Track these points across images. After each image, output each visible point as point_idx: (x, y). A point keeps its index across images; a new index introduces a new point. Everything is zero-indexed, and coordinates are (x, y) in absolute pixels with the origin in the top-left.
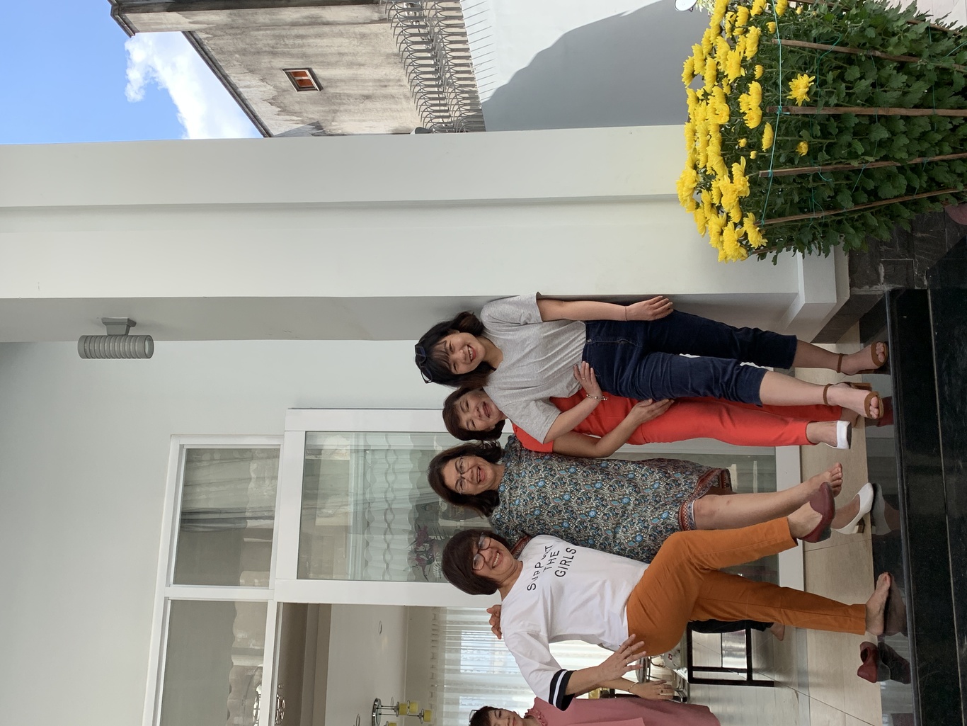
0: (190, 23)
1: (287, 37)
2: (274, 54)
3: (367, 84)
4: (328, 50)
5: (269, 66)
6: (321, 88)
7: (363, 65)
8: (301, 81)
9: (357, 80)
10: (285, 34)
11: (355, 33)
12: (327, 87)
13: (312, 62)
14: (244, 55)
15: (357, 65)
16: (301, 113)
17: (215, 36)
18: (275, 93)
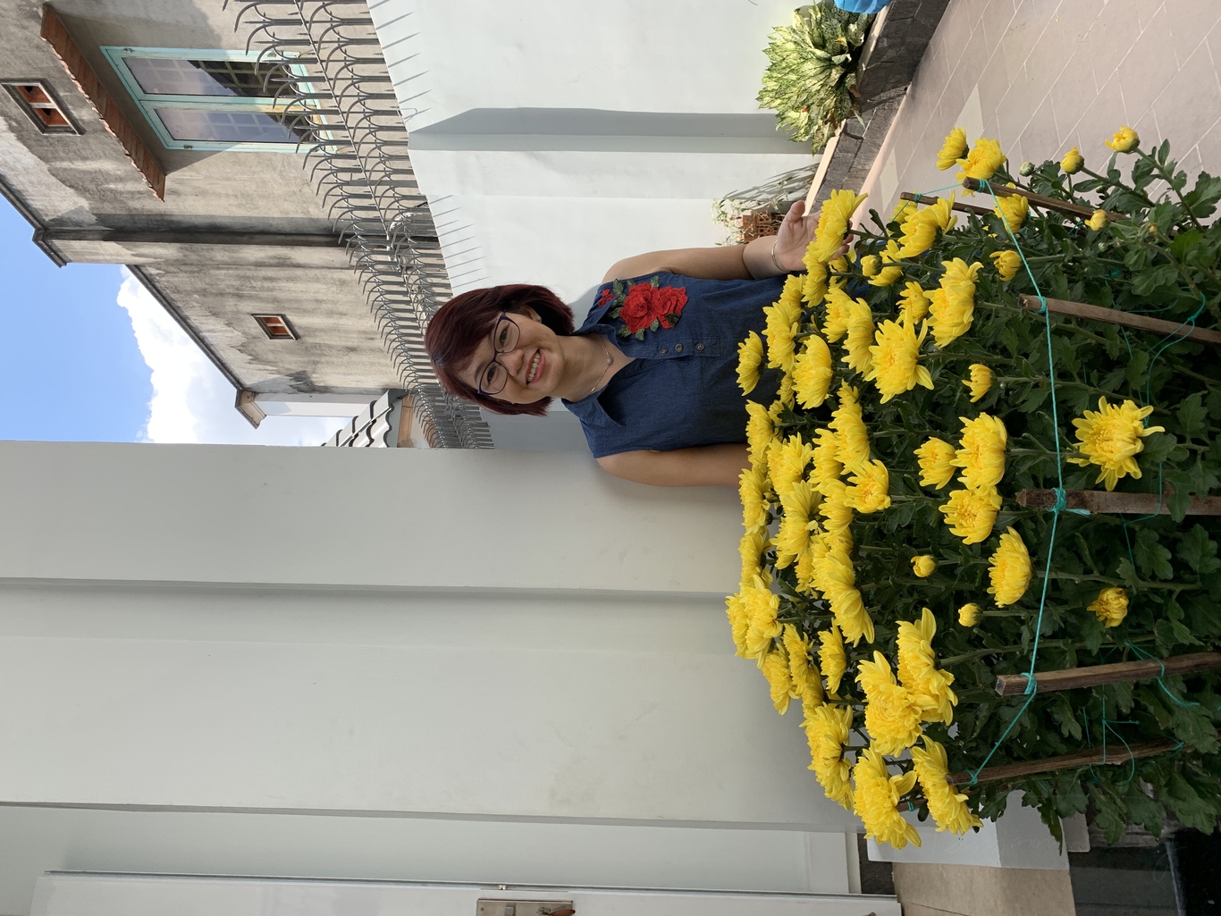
0: (133, 255)
1: (253, 278)
2: (239, 296)
3: (351, 335)
4: (304, 296)
5: (235, 309)
6: (297, 337)
7: (345, 315)
8: (273, 328)
9: (339, 331)
10: (250, 275)
11: (333, 278)
12: (304, 336)
13: (284, 308)
14: (204, 296)
15: (337, 314)
16: (276, 362)
17: (167, 272)
18: (244, 340)
